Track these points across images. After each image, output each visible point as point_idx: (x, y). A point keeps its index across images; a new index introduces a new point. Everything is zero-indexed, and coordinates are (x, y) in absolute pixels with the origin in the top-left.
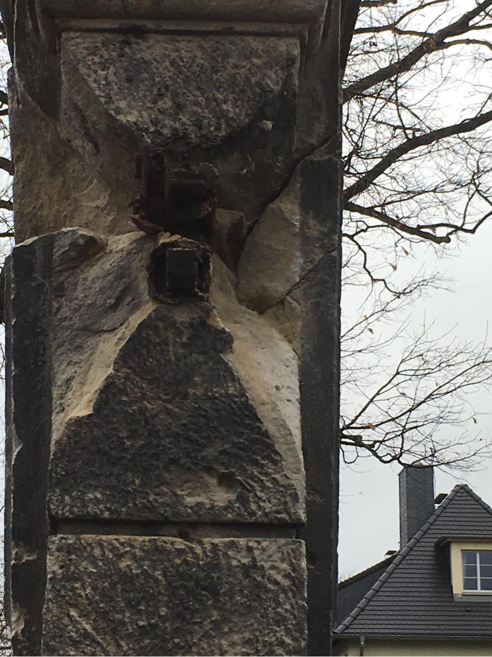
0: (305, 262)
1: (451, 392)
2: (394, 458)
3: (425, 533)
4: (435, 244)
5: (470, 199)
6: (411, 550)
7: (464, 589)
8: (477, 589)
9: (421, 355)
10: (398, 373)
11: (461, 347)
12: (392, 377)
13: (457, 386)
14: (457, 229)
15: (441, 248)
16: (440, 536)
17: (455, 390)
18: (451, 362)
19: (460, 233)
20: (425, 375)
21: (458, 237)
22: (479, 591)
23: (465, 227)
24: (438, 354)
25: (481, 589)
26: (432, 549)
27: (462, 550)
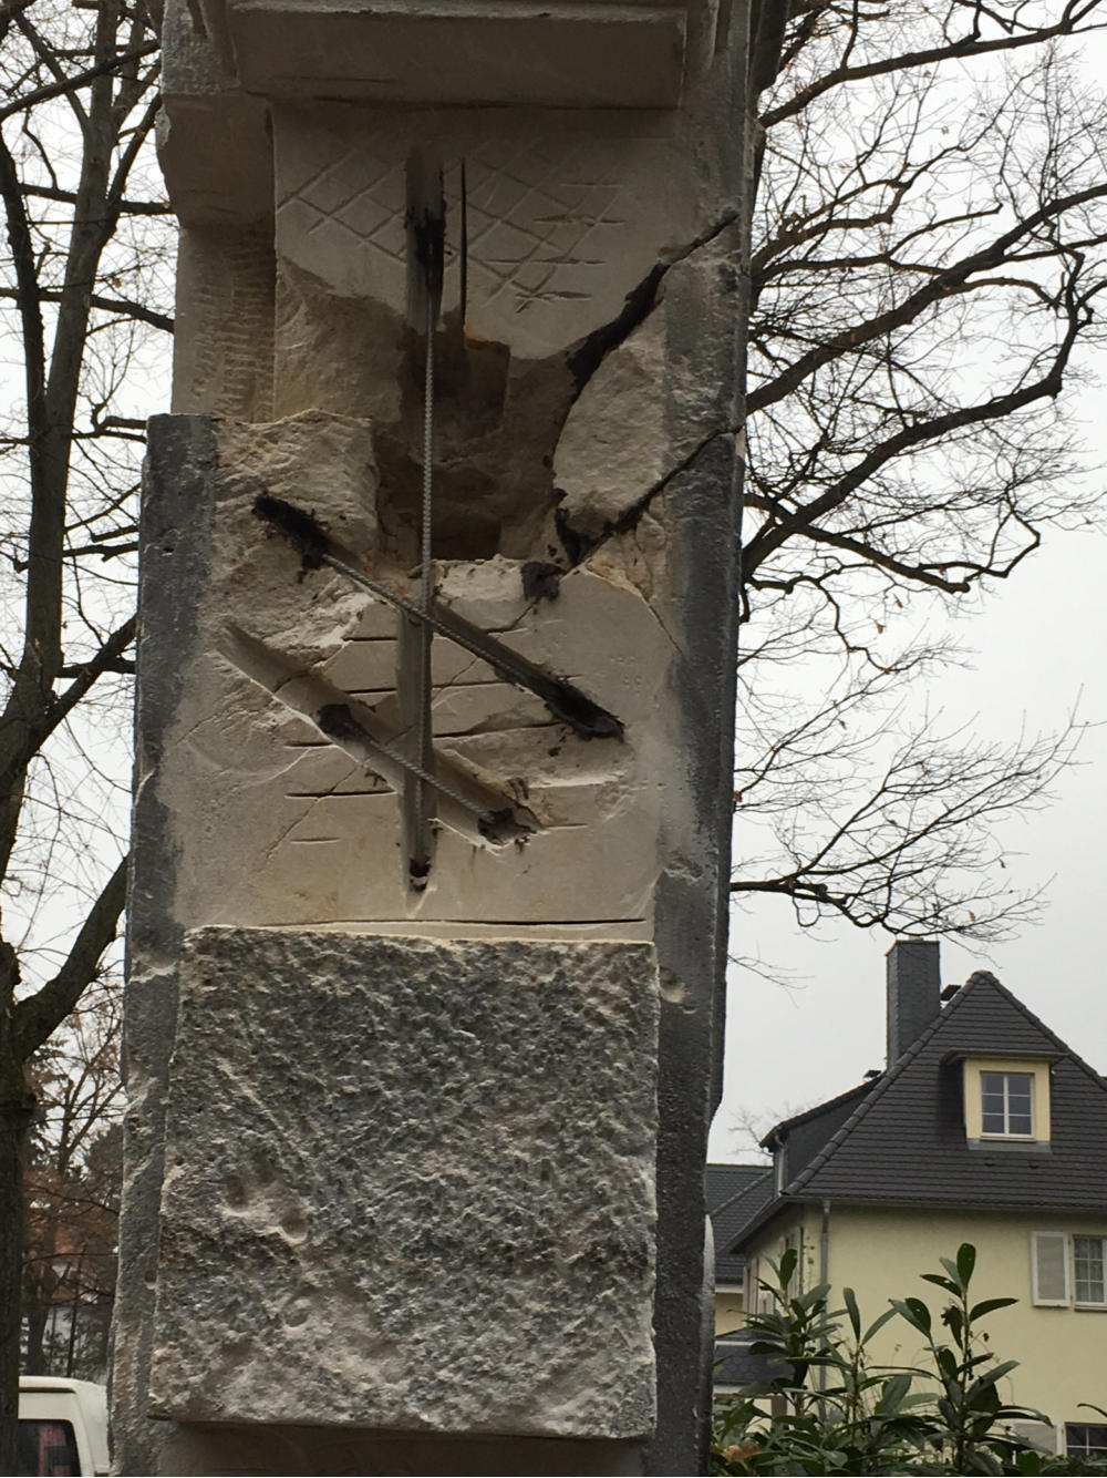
1: (966, 819)
2: (877, 919)
3: (925, 1044)
4: (946, 595)
5: (1001, 525)
6: (904, 1070)
7: (984, 1131)
8: (1002, 1131)
9: (921, 763)
10: (884, 790)
11: (983, 751)
12: (875, 794)
13: (976, 809)
14: (982, 570)
15: (955, 602)
16: (948, 1050)
17: (972, 816)
18: (967, 774)
19: (986, 577)
20: (926, 793)
21: (981, 585)
22: (1007, 1135)
23: (993, 568)
24: (947, 762)
25: (1011, 1132)
26: (936, 1069)
27: (981, 1072)
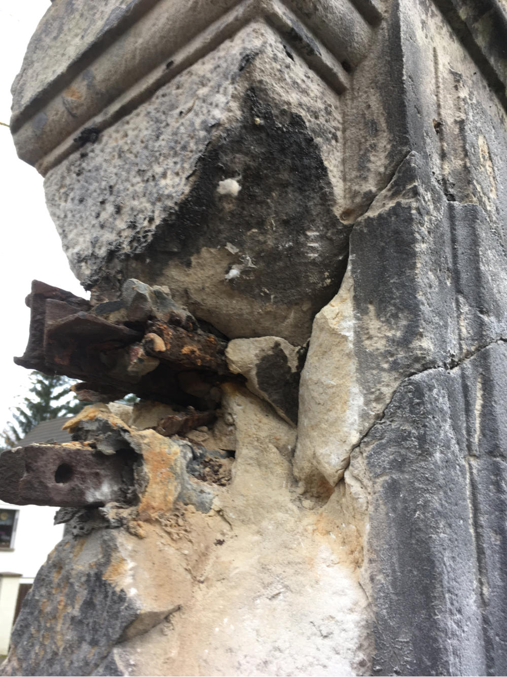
0: (367, 403)
